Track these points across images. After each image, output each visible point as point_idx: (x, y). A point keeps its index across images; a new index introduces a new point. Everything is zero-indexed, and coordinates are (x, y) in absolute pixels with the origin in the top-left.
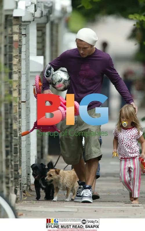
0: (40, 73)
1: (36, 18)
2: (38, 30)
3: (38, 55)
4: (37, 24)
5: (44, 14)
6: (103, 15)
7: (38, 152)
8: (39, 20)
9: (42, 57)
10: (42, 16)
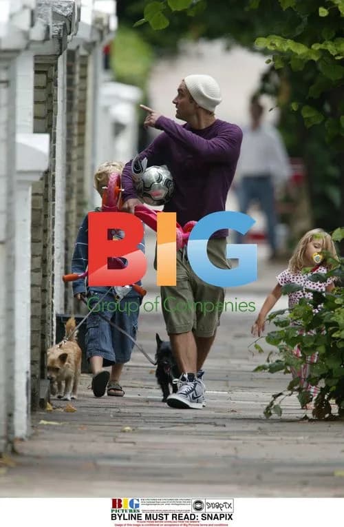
0: (41, 174)
1: (33, 41)
2: (36, 72)
3: (36, 131)
4: (36, 57)
5: (51, 33)
6: (197, 39)
7: (33, 363)
8: (40, 46)
9: (46, 137)
10: (47, 39)
